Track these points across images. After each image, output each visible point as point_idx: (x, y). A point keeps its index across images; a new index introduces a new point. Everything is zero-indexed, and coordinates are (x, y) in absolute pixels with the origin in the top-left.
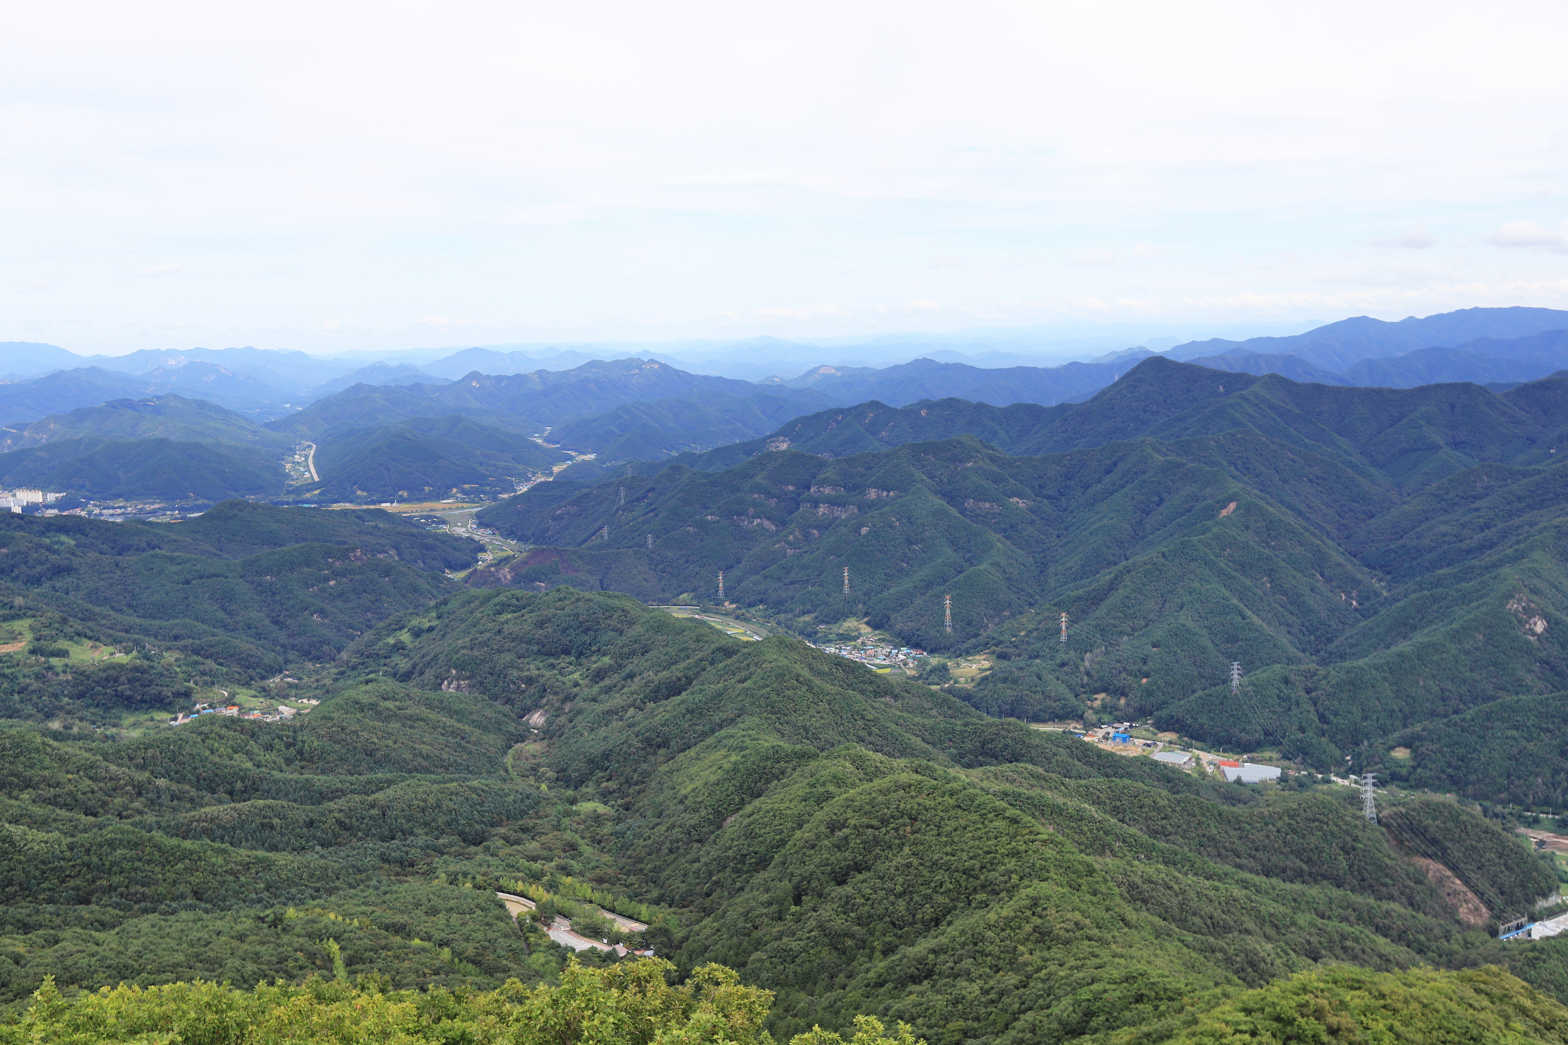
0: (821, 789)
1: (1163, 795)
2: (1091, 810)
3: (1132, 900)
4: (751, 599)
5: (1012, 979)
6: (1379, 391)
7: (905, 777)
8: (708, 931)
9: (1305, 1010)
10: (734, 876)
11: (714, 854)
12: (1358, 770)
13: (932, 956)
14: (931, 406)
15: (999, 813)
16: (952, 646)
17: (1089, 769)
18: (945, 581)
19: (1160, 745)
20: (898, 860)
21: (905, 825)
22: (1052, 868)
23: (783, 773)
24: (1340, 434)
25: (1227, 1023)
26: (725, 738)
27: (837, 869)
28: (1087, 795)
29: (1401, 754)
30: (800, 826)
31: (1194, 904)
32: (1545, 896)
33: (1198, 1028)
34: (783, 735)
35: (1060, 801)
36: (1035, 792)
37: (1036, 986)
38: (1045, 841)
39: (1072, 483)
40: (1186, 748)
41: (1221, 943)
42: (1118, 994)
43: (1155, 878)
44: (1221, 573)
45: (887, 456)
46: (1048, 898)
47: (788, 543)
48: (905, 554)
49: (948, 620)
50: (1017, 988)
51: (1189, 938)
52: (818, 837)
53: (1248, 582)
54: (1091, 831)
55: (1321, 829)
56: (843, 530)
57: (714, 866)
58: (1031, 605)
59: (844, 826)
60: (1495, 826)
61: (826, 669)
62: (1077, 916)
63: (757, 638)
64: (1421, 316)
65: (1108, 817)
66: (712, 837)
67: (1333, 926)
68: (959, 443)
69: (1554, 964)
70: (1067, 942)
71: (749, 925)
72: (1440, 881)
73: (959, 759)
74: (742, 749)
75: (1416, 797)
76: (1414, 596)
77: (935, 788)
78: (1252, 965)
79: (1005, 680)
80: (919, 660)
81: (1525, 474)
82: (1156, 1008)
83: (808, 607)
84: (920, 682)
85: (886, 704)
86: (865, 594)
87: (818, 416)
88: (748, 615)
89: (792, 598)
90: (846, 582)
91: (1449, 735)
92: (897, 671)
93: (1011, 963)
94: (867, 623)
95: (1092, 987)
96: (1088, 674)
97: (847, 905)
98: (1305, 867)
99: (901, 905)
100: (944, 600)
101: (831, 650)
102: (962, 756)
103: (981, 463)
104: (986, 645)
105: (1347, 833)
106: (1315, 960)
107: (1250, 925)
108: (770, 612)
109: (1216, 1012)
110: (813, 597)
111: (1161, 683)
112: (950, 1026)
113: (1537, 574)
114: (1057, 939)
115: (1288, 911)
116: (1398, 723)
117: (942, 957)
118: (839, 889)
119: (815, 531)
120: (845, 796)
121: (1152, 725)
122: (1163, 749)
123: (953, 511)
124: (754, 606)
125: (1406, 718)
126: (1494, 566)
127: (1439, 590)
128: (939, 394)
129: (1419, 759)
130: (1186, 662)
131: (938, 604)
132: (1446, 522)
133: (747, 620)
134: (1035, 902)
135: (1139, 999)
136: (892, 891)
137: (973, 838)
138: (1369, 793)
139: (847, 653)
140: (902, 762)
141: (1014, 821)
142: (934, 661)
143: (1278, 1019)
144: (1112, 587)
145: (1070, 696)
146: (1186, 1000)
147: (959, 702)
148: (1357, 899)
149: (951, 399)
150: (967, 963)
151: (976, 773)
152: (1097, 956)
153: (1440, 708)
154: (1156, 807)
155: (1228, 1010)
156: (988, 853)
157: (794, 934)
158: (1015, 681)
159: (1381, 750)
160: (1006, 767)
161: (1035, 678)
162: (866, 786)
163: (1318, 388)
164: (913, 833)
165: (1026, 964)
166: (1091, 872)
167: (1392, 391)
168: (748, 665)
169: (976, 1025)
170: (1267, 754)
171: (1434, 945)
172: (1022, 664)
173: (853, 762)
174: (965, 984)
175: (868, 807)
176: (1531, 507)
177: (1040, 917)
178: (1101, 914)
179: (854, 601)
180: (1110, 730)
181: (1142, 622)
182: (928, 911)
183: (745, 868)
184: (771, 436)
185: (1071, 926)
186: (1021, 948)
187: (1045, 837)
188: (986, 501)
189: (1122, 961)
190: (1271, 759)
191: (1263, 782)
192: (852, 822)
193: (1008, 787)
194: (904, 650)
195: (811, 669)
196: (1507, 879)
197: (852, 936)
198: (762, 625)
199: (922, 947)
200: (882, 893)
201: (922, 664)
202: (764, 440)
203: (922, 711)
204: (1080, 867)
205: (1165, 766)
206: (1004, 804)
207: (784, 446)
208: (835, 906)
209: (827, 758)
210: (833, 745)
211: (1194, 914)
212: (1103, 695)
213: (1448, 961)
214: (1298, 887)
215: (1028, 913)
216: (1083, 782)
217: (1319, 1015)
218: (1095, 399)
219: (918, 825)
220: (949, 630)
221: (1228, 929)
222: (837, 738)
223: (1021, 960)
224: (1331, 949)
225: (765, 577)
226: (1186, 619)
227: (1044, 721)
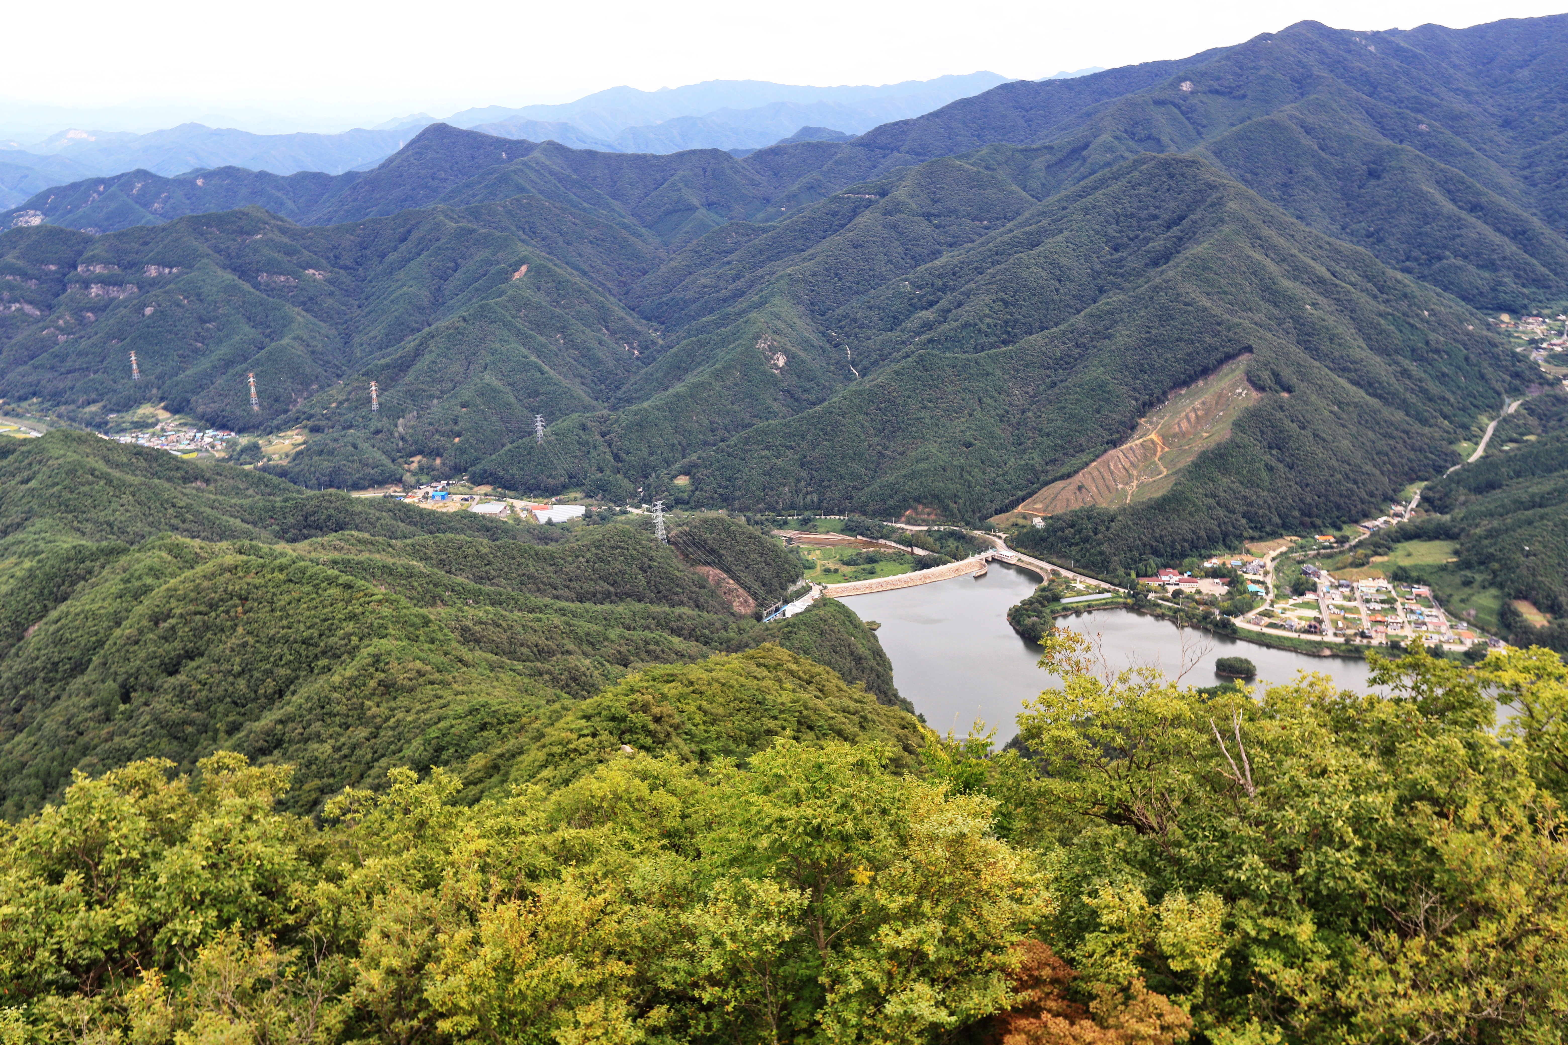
0: (137, 584)
1: (484, 544)
2: (418, 565)
3: (465, 641)
4: (21, 392)
5: (362, 733)
6: (643, 157)
7: (230, 559)
8: (23, 747)
9: (635, 707)
10: (46, 686)
11: (17, 667)
12: (649, 500)
13: (279, 727)
14: (208, 175)
15: (332, 581)
16: (261, 424)
17: (413, 528)
18: (246, 359)
19: (477, 498)
20: (233, 641)
21: (235, 606)
22: (390, 625)
23: (90, 572)
24: (613, 197)
25: (571, 731)
26: (13, 544)
27: (167, 660)
28: (415, 552)
29: (682, 481)
30: (118, 624)
31: (521, 637)
32: (794, 582)
33: (546, 740)
34: (83, 534)
35: (390, 561)
36: (364, 556)
37: (387, 734)
38: (380, 601)
39: (368, 252)
40: (501, 498)
41: (547, 666)
42: (464, 726)
43: (484, 619)
44: (519, 333)
45: (164, 230)
46: (389, 653)
47: (58, 328)
48: (198, 334)
49: (254, 399)
50: (368, 740)
51: (519, 666)
52: (141, 632)
53: (543, 339)
54: (421, 585)
55: (623, 554)
56: (123, 311)
57: (20, 680)
58: (339, 376)
59: (168, 616)
60: (756, 531)
61: (125, 460)
62: (418, 664)
63: (34, 434)
64: (673, 86)
65: (436, 570)
66: (13, 650)
67: (637, 635)
68: (244, 214)
69: (803, 634)
70: (411, 690)
71: (72, 733)
72: (718, 584)
73: (281, 535)
74: (36, 553)
75: (698, 515)
76: (684, 342)
77: (263, 566)
78: (574, 679)
79: (321, 453)
80: (228, 441)
81: (764, 230)
82: (499, 732)
83: (93, 396)
84: (231, 463)
85: (198, 489)
86: (158, 378)
87: (74, 186)
88: (20, 410)
89: (72, 388)
90: (135, 366)
91: (718, 461)
92: (204, 454)
93: (359, 719)
94: (165, 408)
95: (440, 725)
96: (403, 439)
97: (182, 693)
98: (612, 589)
99: (241, 684)
100: (247, 378)
101: (126, 439)
102: (285, 531)
103: (270, 235)
104: (297, 420)
105: (643, 554)
106: (626, 666)
107: (571, 647)
108: (47, 405)
109: (561, 724)
110: (97, 385)
111: (473, 441)
112: (306, 787)
113: (778, 317)
114: (402, 689)
115: (601, 629)
116: (678, 455)
117: (291, 725)
118: (171, 680)
119: (89, 314)
120: (164, 587)
121: (468, 481)
122: (481, 502)
123: (246, 286)
124: (26, 399)
125: (684, 450)
126: (745, 311)
127: (704, 336)
128: (215, 163)
129: (697, 484)
130: (494, 418)
131: (241, 382)
132: (705, 276)
133: (18, 416)
134: (377, 659)
135: (483, 727)
136: (230, 672)
137: (309, 608)
138: (659, 517)
139: (144, 440)
140: (224, 544)
141: (348, 586)
142: (244, 440)
143: (613, 719)
144: (418, 353)
145: (386, 461)
146: (524, 720)
147: (276, 480)
148: (655, 609)
149: (229, 168)
150: (317, 726)
151: (303, 547)
152: (440, 697)
153: (711, 439)
154: (479, 556)
155: (571, 720)
156: (325, 620)
157: (126, 733)
158: (331, 453)
159: (666, 480)
160: (332, 536)
161: (350, 448)
162: (188, 573)
163: (591, 155)
164: (245, 612)
165: (374, 717)
166: (427, 622)
167: (655, 157)
168: (30, 464)
169: (331, 781)
170: (572, 495)
171: (716, 636)
172: (336, 435)
173: (170, 552)
174: (316, 746)
175: (193, 595)
176: (770, 259)
177: (383, 671)
178: (439, 659)
179: (146, 386)
180: (429, 489)
181: (450, 385)
182: (270, 685)
183: (59, 676)
184: (18, 210)
185: (413, 674)
186: (368, 703)
187: (380, 597)
188: (280, 274)
189: (464, 697)
190: (575, 499)
191: (571, 520)
192: (178, 611)
193: (336, 555)
194: (210, 432)
195: (107, 461)
196: (767, 573)
197: (192, 723)
198: (40, 420)
199: (268, 720)
200: (219, 676)
201: (231, 445)
202: (9, 214)
203: (238, 493)
204: (417, 621)
205: (483, 516)
206: (336, 572)
207: (36, 221)
208: (169, 697)
209: (139, 550)
210: (143, 537)
211: (522, 645)
212: (419, 458)
213: (730, 647)
214: (607, 607)
215: (372, 670)
216: (409, 541)
217: (645, 708)
218: (383, 166)
219: (249, 604)
220: (256, 408)
221: (551, 653)
222: (147, 529)
223: (369, 713)
224: (637, 655)
225: (35, 368)
226: (490, 378)
227: (364, 488)
